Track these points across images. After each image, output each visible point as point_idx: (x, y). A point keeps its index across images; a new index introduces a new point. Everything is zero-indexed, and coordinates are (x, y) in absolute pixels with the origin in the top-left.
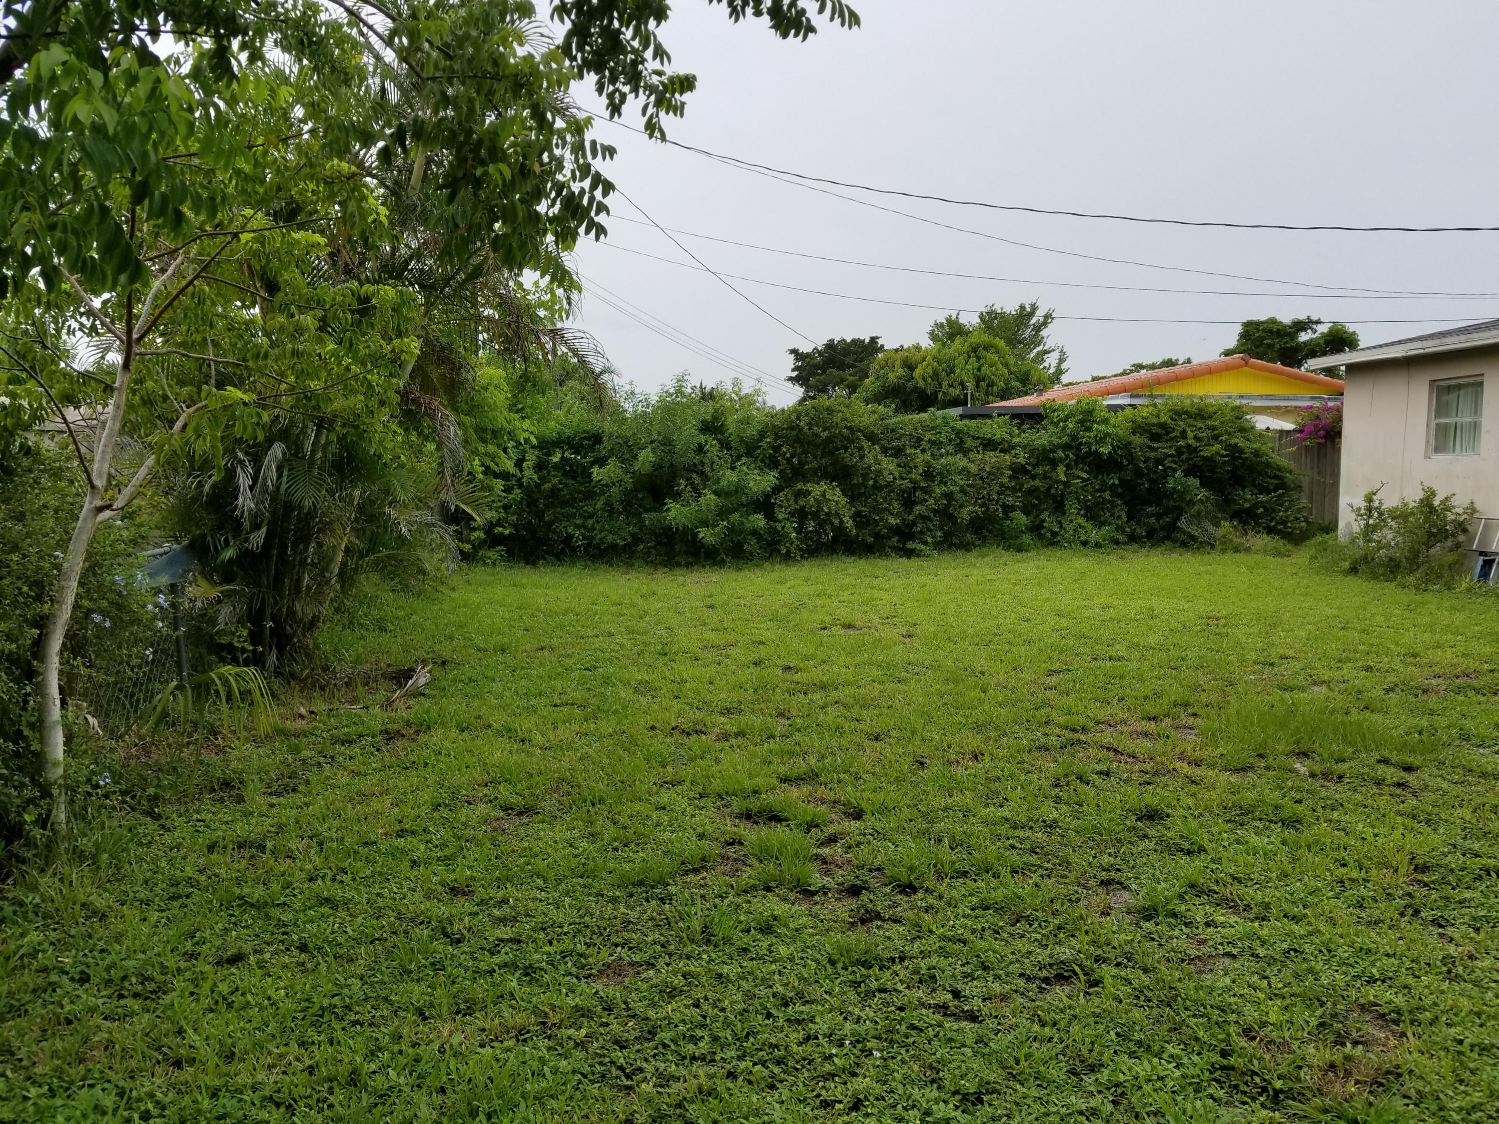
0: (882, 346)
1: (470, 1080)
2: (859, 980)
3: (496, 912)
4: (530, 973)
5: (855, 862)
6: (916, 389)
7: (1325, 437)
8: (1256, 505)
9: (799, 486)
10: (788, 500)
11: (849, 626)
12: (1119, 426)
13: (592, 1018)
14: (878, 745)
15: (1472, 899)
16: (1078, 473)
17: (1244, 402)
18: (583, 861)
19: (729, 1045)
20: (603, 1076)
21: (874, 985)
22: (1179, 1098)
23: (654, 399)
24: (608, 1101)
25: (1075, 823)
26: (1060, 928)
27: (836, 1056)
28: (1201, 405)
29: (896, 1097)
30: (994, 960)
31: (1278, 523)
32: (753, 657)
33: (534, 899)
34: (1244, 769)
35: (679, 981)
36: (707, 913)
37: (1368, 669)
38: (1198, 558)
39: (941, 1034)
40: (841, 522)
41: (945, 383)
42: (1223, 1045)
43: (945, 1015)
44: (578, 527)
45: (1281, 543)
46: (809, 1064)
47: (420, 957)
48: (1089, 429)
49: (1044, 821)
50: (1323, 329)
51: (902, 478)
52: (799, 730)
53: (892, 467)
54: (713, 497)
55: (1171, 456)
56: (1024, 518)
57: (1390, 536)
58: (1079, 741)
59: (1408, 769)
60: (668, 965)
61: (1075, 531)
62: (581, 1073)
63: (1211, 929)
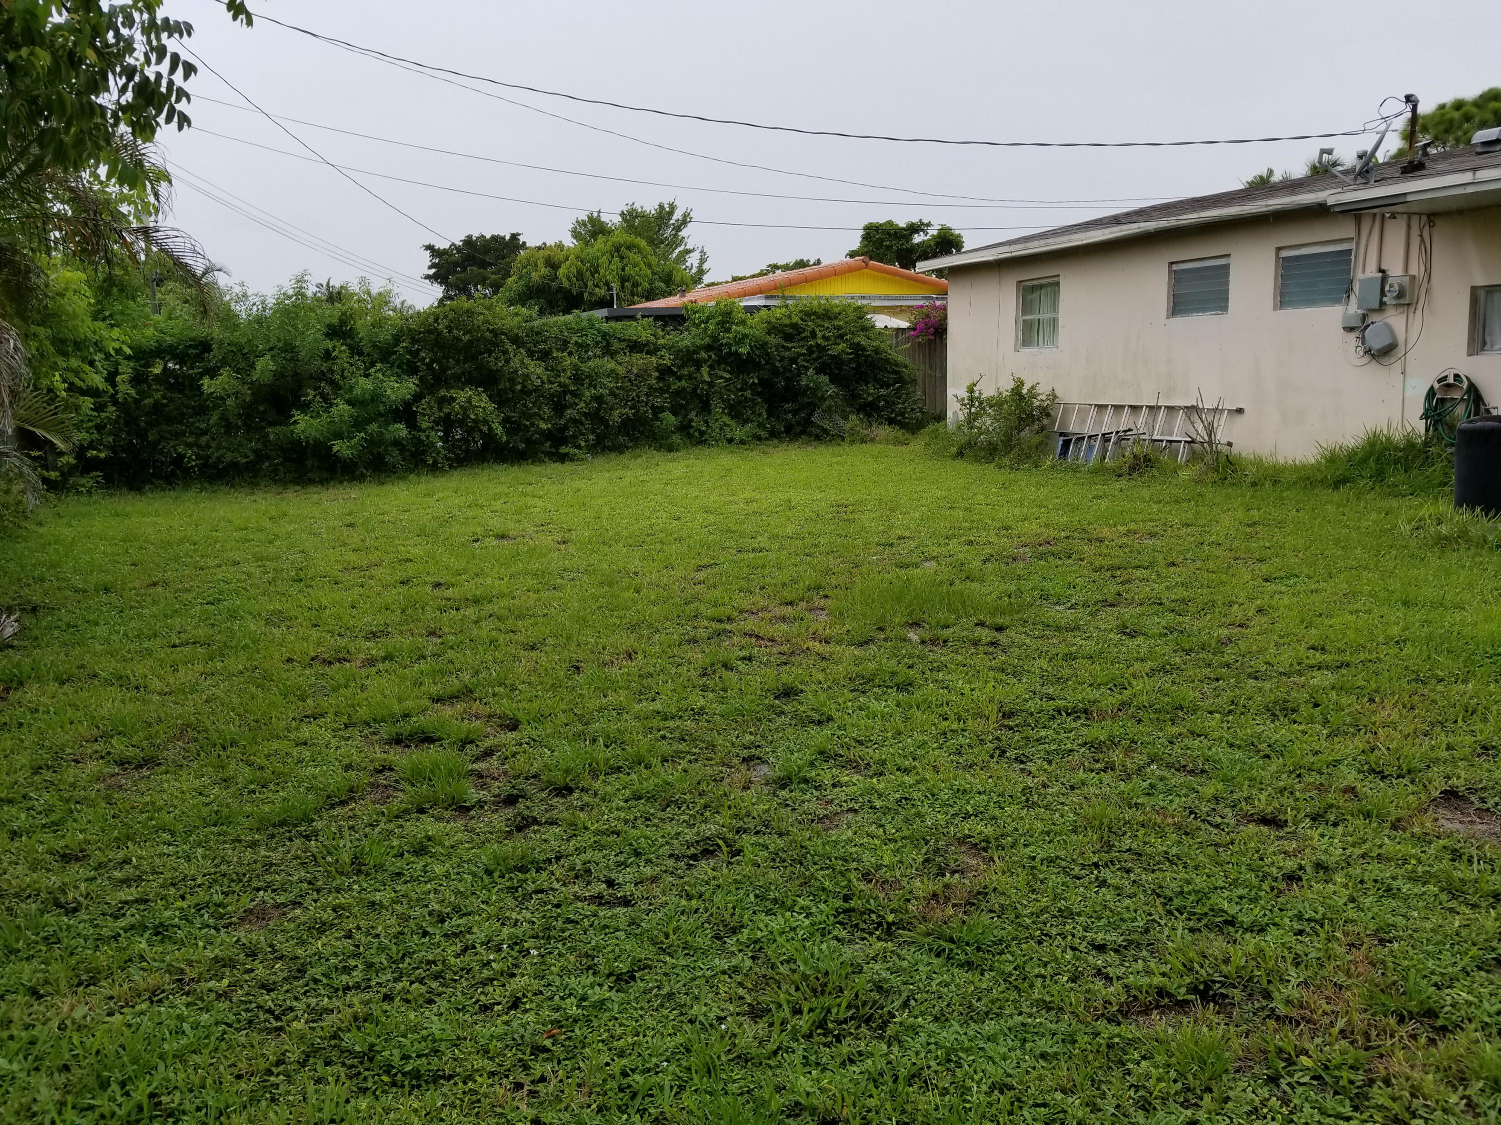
0: (524, 243)
1: (98, 1052)
2: (516, 885)
3: (118, 874)
4: (161, 931)
5: (511, 772)
6: (560, 289)
7: (934, 334)
8: (879, 398)
9: (443, 392)
10: (431, 408)
11: (502, 537)
12: (755, 326)
13: (234, 967)
14: (534, 654)
15: (1047, 736)
16: (720, 373)
17: (865, 302)
18: (216, 808)
19: (384, 969)
20: (250, 1022)
21: (531, 887)
22: (808, 944)
23: (271, 301)
24: (257, 1046)
25: (720, 708)
26: (706, 807)
27: (494, 961)
28: (828, 305)
29: (554, 989)
30: (645, 845)
31: (897, 415)
32: (400, 575)
33: (161, 855)
34: (865, 643)
35: (328, 915)
36: (357, 843)
37: (970, 543)
38: (831, 449)
39: (596, 922)
40: (490, 429)
41: (590, 283)
42: (845, 891)
43: (600, 904)
44: (189, 446)
45: (900, 433)
46: (467, 973)
47: (29, 933)
48: (728, 330)
49: (692, 710)
50: (933, 232)
51: (550, 382)
52: (452, 648)
53: (539, 371)
54: (347, 407)
55: (803, 355)
56: (673, 418)
57: (989, 422)
58: (725, 630)
59: (1000, 629)
60: (315, 901)
61: (721, 429)
62: (226, 1024)
63: (837, 790)
